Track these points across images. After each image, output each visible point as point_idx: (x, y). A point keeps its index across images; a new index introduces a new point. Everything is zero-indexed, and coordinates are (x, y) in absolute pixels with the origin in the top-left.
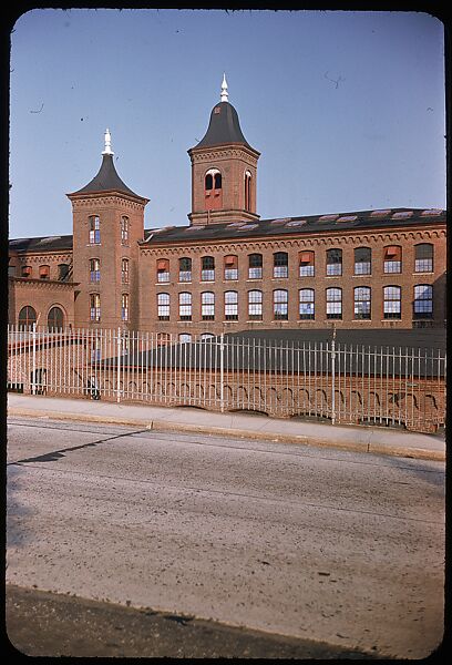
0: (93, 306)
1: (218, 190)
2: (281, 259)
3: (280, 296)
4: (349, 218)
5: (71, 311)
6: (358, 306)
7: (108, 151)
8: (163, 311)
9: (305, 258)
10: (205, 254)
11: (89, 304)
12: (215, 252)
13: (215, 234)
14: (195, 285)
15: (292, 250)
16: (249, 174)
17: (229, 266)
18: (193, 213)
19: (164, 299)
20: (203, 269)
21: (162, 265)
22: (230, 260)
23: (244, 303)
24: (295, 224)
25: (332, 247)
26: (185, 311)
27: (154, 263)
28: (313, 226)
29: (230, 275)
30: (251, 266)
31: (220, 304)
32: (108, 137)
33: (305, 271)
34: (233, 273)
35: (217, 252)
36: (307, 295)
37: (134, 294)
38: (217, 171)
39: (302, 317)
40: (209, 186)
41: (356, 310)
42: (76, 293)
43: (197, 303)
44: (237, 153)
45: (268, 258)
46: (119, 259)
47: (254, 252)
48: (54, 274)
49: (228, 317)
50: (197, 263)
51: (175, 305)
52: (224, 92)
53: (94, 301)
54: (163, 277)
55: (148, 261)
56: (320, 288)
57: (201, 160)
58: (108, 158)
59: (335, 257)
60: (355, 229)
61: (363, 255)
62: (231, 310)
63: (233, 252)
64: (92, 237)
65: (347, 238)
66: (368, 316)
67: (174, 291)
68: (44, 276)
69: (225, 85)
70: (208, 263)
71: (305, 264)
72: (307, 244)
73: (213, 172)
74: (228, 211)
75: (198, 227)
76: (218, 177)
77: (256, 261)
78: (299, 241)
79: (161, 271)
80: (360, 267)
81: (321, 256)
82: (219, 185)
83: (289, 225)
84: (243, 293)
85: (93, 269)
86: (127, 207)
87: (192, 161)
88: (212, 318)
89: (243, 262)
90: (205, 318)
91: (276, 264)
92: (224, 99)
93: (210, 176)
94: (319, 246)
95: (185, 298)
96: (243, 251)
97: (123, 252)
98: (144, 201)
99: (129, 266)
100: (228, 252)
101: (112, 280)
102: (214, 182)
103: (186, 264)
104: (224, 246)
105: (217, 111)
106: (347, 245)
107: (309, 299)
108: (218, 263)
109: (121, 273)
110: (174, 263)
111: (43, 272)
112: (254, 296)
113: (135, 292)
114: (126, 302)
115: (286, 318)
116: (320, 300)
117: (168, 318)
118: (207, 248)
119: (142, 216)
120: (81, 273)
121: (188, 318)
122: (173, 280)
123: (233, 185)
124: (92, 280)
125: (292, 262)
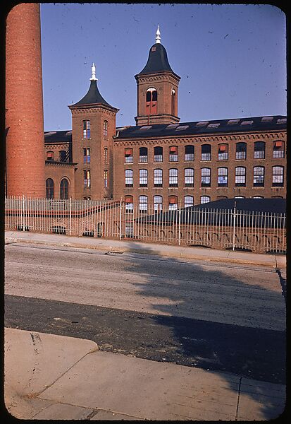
0: (86, 178)
1: (154, 103)
2: (206, 149)
3: (205, 172)
4: (248, 122)
5: (73, 182)
6: (256, 178)
7: (94, 78)
8: (129, 181)
9: (223, 148)
10: (157, 145)
11: (83, 177)
13: (160, 131)
14: (150, 164)
15: (213, 142)
16: (174, 92)
17: (172, 153)
18: (138, 116)
19: (129, 173)
20: (155, 154)
21: (128, 152)
22: (173, 149)
23: (181, 176)
24: (214, 125)
25: (240, 141)
26: (143, 181)
27: (122, 150)
28: (224, 127)
29: (173, 159)
30: (187, 153)
31: (166, 177)
32: (94, 69)
33: (221, 157)
34: (175, 157)
35: (165, 144)
36: (222, 171)
37: (110, 170)
38: (154, 90)
39: (220, 185)
40: (148, 100)
41: (255, 181)
42: (76, 169)
43: (151, 176)
44: (167, 78)
45: (198, 148)
46: (102, 148)
47: (189, 144)
48: (57, 157)
49: (171, 185)
50: (151, 151)
51: (136, 177)
52: (158, 37)
53: (86, 175)
54: (128, 160)
55: (120, 149)
56: (231, 167)
57: (143, 82)
58: (94, 83)
59: (241, 147)
61: (260, 146)
62: (173, 181)
63: (175, 144)
64: (85, 134)
65: (250, 136)
66: (262, 185)
67: (135, 169)
68: (49, 158)
69: (158, 33)
70: (158, 151)
71: (223, 152)
72: (223, 139)
73: (151, 90)
74: (161, 116)
75: (146, 125)
76: (155, 93)
77: (190, 149)
78: (218, 137)
79: (127, 156)
80: (258, 154)
81: (233, 146)
82: (155, 99)
83: (210, 126)
84: (181, 170)
85: (85, 154)
86: (106, 115)
87: (138, 82)
88: (160, 185)
89: (182, 151)
90: (156, 185)
91: (202, 153)
92: (158, 42)
93: (149, 92)
94: (231, 141)
95: (143, 172)
96: (182, 143)
97: (104, 144)
98: (116, 110)
99: (107, 153)
100: (172, 144)
101: (98, 162)
102: (151, 97)
103: (144, 151)
104: (169, 140)
105: (154, 49)
106: (250, 140)
107: (224, 174)
108: (165, 151)
109: (105, 156)
110: (137, 151)
111: (49, 155)
112: (189, 172)
113: (111, 169)
114: (106, 175)
115: (209, 185)
116: (232, 175)
117: (132, 185)
118: (158, 141)
119: (115, 120)
120: (77, 157)
121: (145, 185)
122: (135, 162)
123: (164, 99)
124: (85, 161)
125: (214, 151)
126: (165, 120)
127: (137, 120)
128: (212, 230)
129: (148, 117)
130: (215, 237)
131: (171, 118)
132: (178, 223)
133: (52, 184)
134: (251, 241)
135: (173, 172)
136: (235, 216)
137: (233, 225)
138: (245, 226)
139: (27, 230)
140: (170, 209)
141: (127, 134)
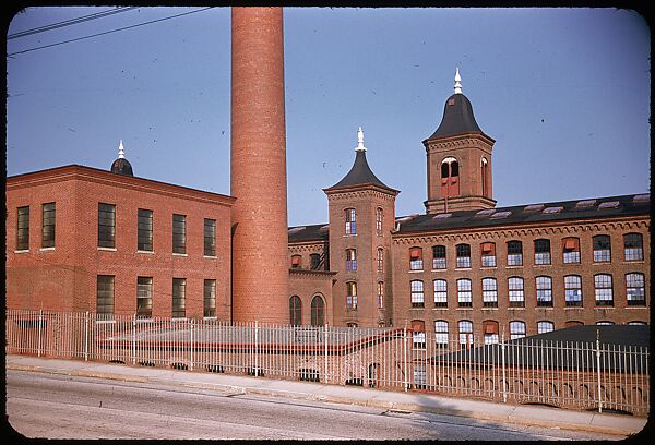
0: (350, 294)
1: (454, 179)
2: (542, 246)
3: (543, 282)
4: (612, 204)
5: (330, 300)
6: (631, 293)
7: (361, 147)
8: (418, 298)
9: (570, 245)
10: (460, 242)
11: (345, 292)
12: (471, 240)
13: (467, 221)
14: (451, 272)
15: (554, 236)
16: (485, 161)
17: (486, 253)
18: (430, 200)
19: (417, 286)
20: (458, 256)
21: (415, 254)
22: (487, 248)
23: (503, 290)
24: (553, 210)
25: (599, 233)
26: (440, 298)
27: (406, 251)
28: (570, 212)
29: (487, 262)
30: (510, 252)
31: (478, 291)
32: (361, 135)
33: (569, 258)
34: (491, 260)
35: (474, 240)
36: (572, 282)
37: (388, 282)
38: (453, 159)
39: (568, 304)
40: (445, 174)
41: (629, 298)
42: (334, 282)
43: (452, 290)
44: (474, 142)
45: (528, 245)
46: (375, 248)
47: (512, 239)
48: (306, 263)
49: (486, 304)
50: (451, 250)
51: (429, 292)
52: (458, 85)
53: (350, 289)
54: (416, 265)
55: (401, 249)
56: (587, 274)
57: (436, 150)
58: (361, 154)
59: (602, 243)
60: (620, 216)
61: (633, 241)
62: (490, 297)
63: (490, 239)
64: (348, 228)
65: (615, 224)
66: (643, 303)
67: (428, 280)
68: (295, 265)
69: (458, 78)
70: (463, 251)
71: (570, 250)
72: (570, 231)
73: (449, 160)
74: (467, 198)
75: (441, 213)
76: (455, 165)
77: (515, 248)
78: (562, 228)
79: (414, 259)
80: (631, 253)
81: (587, 242)
82: (455, 173)
83: (546, 211)
84: (502, 281)
85: (349, 258)
86: (380, 199)
87: (428, 150)
88: (468, 304)
89: (502, 249)
90: (462, 305)
91: (537, 251)
92: (458, 91)
93: (446, 164)
94: (585, 233)
95: (439, 285)
96: (501, 238)
97: (378, 242)
98: (395, 192)
99: (382, 255)
100: (486, 240)
101: (369, 271)
102: (450, 171)
103: (439, 252)
104: (480, 234)
105: (452, 102)
106: (616, 231)
107: (575, 286)
108: (475, 251)
109: (378, 259)
110: (428, 251)
111: (295, 261)
112: (515, 283)
113: (389, 280)
114: (381, 290)
115: (550, 304)
116: (588, 287)
117: (422, 305)
118: (461, 235)
119: (393, 207)
120: (337, 262)
121: (444, 305)
122: (427, 268)
123: (469, 173)
124: (349, 268)
125: (556, 249)
126: (473, 204)
127: (427, 206)
128: (561, 379)
129: (446, 201)
130: (566, 390)
131: (482, 201)
132: (501, 365)
133: (300, 304)
134: (629, 396)
135: (489, 283)
136: (598, 355)
137: (596, 370)
138: (618, 371)
139: (261, 375)
140: (486, 342)
141: (413, 226)
